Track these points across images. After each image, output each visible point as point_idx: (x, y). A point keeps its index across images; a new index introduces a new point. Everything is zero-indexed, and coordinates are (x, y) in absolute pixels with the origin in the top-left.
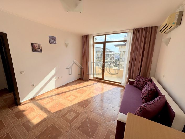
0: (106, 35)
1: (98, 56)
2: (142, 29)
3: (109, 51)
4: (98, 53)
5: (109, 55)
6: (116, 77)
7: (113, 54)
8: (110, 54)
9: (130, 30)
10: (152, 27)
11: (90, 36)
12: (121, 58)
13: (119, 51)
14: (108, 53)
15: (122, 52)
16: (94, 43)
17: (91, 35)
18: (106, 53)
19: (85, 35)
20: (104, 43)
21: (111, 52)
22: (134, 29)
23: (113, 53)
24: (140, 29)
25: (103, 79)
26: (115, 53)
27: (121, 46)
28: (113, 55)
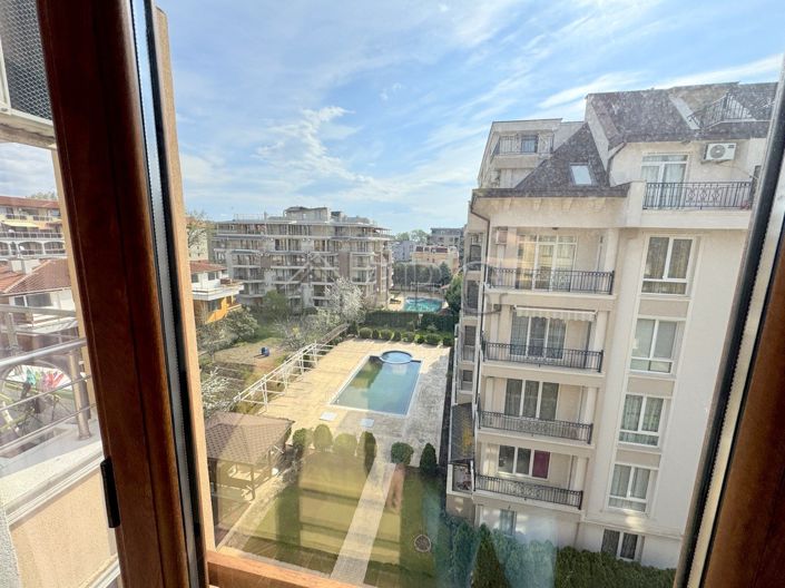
3: (368, 229)
4: (316, 237)
7: (383, 239)
8: (374, 242)
14: (364, 235)
21: (374, 230)
26: (389, 236)
28: (385, 243)
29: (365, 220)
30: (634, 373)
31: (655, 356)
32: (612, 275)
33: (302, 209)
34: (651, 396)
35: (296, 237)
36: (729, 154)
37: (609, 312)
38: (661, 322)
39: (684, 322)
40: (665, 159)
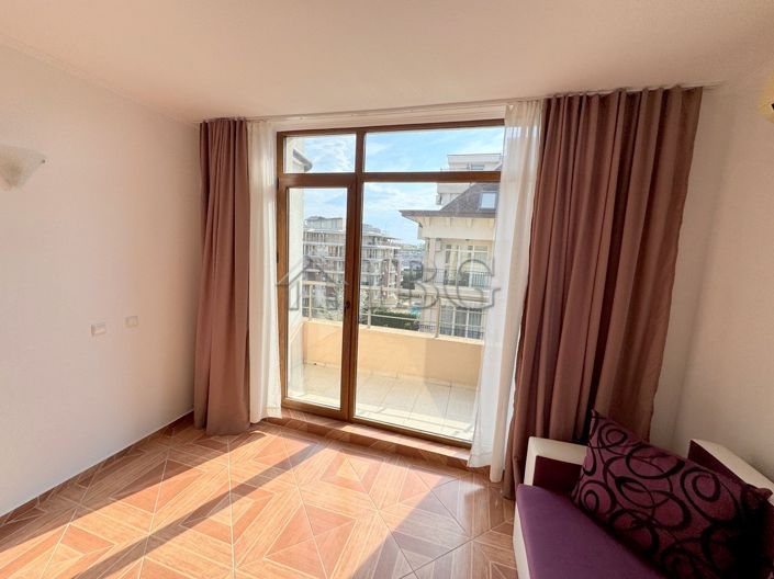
0: (361, 133)
1: (331, 255)
2: (604, 100)
3: (379, 238)
4: (330, 244)
5: (380, 254)
6: (422, 379)
7: (393, 248)
8: (383, 250)
9: (520, 101)
10: (666, 94)
11: (253, 130)
12: (431, 266)
13: (420, 237)
14: (374, 243)
15: (433, 243)
16: (289, 181)
17: (264, 120)
18: (364, 244)
19: (222, 120)
20: (353, 184)
21: (385, 239)
22: (549, 101)
23: (393, 245)
24: (589, 98)
25: (345, 415)
26: (399, 245)
27: (427, 219)
28: (395, 251)
29: (377, 230)
33: (321, 219)
35: (313, 243)
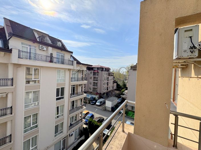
30: (26, 109)
31: (33, 102)
32: (12, 79)
34: (33, 114)
36: (45, 49)
37: (13, 92)
38: (33, 92)
39: (39, 91)
40: (30, 46)
